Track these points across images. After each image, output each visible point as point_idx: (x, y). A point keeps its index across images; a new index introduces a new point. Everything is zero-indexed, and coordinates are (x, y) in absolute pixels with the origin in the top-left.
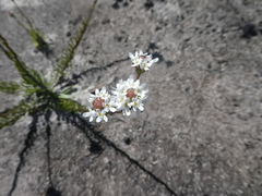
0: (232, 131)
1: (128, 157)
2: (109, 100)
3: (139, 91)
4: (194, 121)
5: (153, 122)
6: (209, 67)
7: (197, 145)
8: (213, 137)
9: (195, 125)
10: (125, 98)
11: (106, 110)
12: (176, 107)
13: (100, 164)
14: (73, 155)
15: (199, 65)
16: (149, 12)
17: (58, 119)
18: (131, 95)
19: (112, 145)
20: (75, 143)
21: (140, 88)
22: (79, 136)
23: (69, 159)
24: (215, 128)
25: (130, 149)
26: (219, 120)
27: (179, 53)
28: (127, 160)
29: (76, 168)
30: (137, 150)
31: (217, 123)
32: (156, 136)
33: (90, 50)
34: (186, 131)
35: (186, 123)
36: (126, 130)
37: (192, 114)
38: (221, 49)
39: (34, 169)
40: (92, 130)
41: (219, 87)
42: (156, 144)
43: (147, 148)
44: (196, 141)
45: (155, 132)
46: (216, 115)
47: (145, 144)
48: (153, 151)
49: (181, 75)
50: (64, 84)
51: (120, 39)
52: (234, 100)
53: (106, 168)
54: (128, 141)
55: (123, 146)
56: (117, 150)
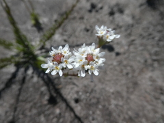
0: (156, 112)
1: (74, 113)
2: (69, 57)
3: (98, 57)
4: (128, 98)
5: (98, 91)
6: (146, 61)
7: (127, 117)
8: (141, 114)
9: (129, 101)
10: (84, 60)
11: (64, 65)
12: (117, 84)
13: (53, 113)
14: (35, 101)
15: (138, 59)
16: (111, 18)
17: (33, 73)
18: (90, 58)
19: (65, 100)
20: (39, 93)
21: (99, 55)
22: (44, 89)
23: (31, 104)
24: (143, 107)
25: (77, 107)
26: (147, 101)
27: (126, 48)
28: (72, 115)
29: (34, 111)
30: (82, 109)
31: (145, 104)
32: (98, 102)
33: (67, 33)
34: (121, 103)
35: (122, 97)
36: (77, 92)
37: (128, 92)
38: (156, 52)
39: (5, 104)
40: (54, 86)
41: (151, 77)
42: (97, 108)
43: (89, 109)
44: (127, 113)
45: (98, 99)
46: (145, 97)
47: (89, 106)
48: (94, 113)
49: (125, 63)
50: (43, 51)
51: (88, 31)
52: (161, 89)
53: (56, 117)
54: (77, 101)
55: (73, 104)
56: (68, 105)
